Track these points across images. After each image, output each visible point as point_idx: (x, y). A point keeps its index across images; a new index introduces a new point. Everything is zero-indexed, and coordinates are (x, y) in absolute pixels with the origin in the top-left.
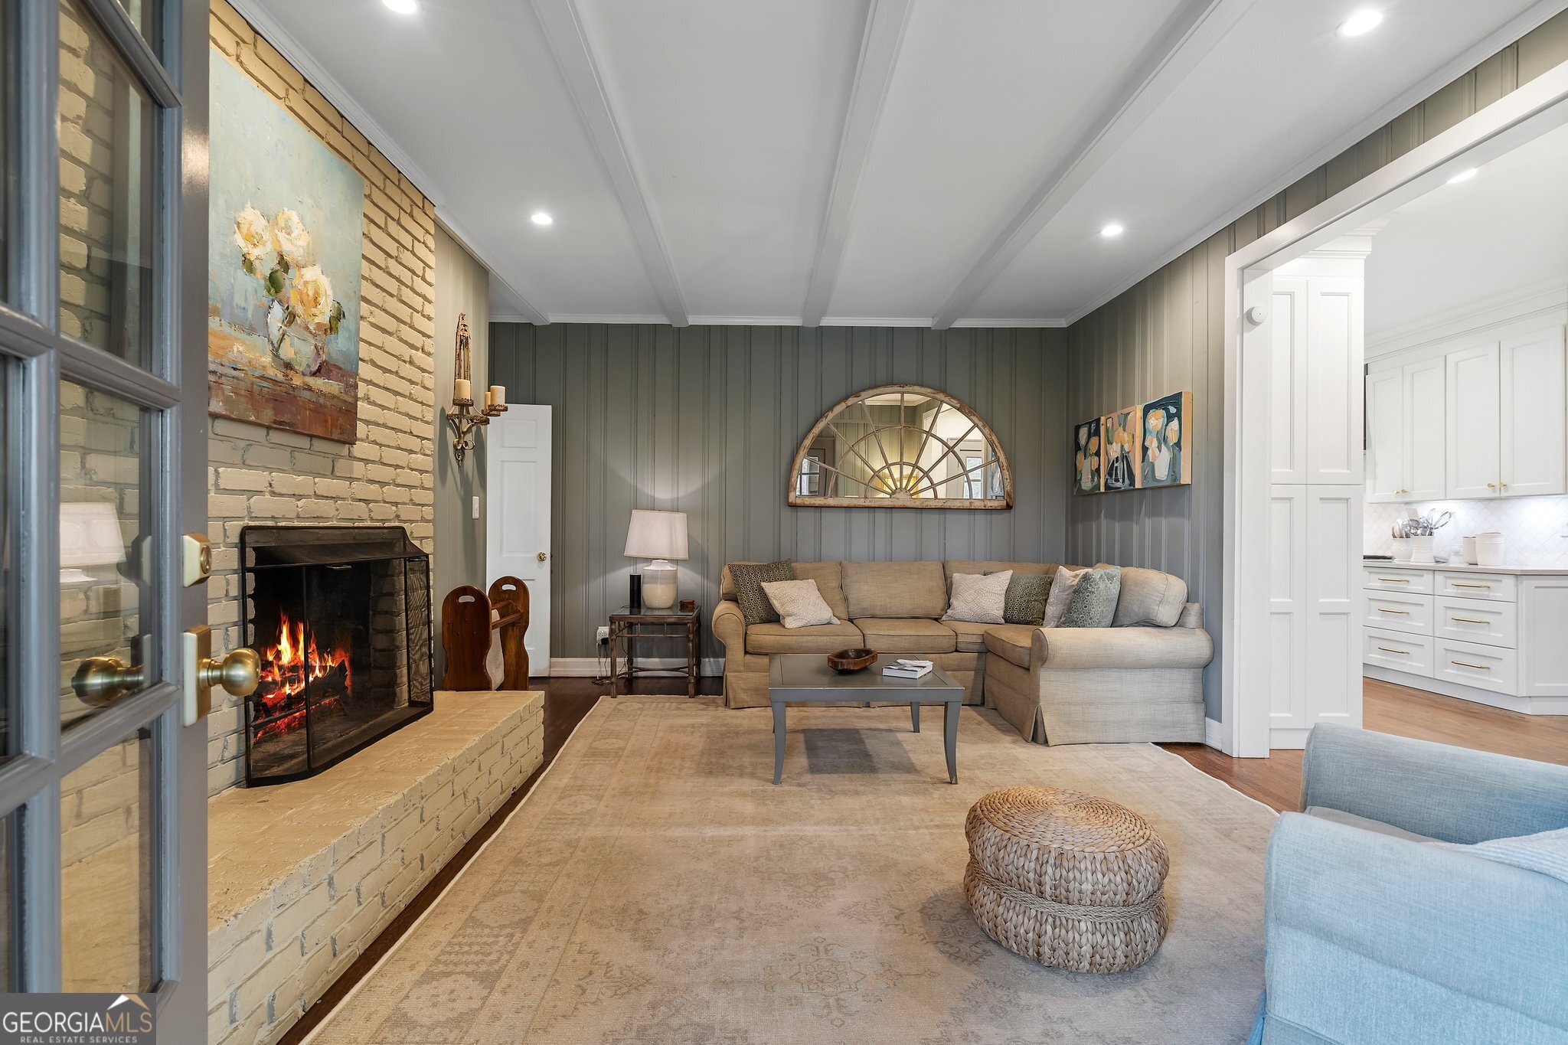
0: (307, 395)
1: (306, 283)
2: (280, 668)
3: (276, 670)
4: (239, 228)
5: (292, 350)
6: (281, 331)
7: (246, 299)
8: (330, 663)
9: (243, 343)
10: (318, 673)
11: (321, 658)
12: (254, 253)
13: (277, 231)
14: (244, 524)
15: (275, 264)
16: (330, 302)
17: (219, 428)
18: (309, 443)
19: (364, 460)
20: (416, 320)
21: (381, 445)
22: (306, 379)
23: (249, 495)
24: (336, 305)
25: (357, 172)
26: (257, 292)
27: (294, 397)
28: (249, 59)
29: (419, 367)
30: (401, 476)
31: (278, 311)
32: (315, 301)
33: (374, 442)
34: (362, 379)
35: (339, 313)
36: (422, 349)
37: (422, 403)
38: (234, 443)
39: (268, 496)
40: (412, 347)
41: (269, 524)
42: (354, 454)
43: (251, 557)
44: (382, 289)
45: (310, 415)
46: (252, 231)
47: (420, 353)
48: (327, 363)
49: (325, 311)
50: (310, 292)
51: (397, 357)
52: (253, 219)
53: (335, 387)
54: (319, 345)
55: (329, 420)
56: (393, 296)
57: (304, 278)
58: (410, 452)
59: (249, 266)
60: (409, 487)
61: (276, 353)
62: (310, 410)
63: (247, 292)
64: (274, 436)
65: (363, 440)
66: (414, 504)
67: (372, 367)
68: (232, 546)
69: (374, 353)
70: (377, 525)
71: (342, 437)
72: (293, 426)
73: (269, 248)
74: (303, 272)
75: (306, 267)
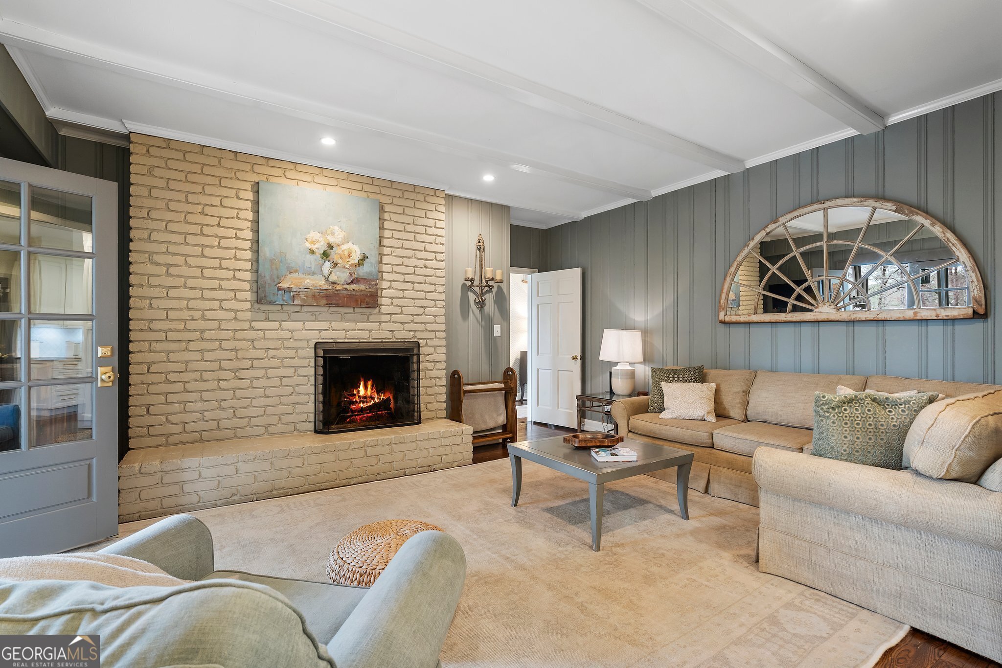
0: (345, 292)
1: (343, 251)
2: (359, 397)
3: (357, 397)
4: (307, 240)
5: (336, 277)
6: (330, 271)
7: (311, 264)
8: (382, 397)
9: (310, 279)
10: (376, 400)
11: (378, 394)
12: (314, 247)
13: (326, 236)
14: (317, 341)
15: (325, 248)
16: (358, 255)
17: (305, 309)
18: (351, 310)
19: (389, 314)
20: (429, 247)
21: (402, 307)
22: (345, 286)
23: (320, 331)
24: (362, 255)
25: (383, 196)
26: (316, 260)
27: (338, 294)
28: (318, 179)
29: (432, 268)
30: (417, 319)
31: (327, 265)
32: (349, 256)
33: (397, 305)
34: (387, 281)
35: (365, 258)
36: (435, 260)
37: (435, 284)
38: (312, 313)
39: (331, 331)
40: (427, 260)
41: (330, 341)
42: (382, 312)
43: (321, 353)
44: (402, 239)
45: (347, 299)
46: (314, 239)
47: (434, 261)
48: (357, 278)
49: (355, 259)
50: (346, 253)
51: (414, 267)
52: (314, 235)
53: (362, 287)
54: (352, 272)
55: (359, 300)
56: (410, 241)
57: (343, 249)
58: (425, 307)
59: (312, 252)
60: (425, 323)
61: (327, 280)
62: (347, 297)
63: (312, 261)
64: (333, 309)
65: (389, 306)
66: (429, 331)
67: (394, 274)
68: (310, 348)
69: (395, 268)
70: (399, 340)
71: (367, 306)
72: (337, 305)
73: (322, 243)
74: (341, 247)
75: (343, 244)
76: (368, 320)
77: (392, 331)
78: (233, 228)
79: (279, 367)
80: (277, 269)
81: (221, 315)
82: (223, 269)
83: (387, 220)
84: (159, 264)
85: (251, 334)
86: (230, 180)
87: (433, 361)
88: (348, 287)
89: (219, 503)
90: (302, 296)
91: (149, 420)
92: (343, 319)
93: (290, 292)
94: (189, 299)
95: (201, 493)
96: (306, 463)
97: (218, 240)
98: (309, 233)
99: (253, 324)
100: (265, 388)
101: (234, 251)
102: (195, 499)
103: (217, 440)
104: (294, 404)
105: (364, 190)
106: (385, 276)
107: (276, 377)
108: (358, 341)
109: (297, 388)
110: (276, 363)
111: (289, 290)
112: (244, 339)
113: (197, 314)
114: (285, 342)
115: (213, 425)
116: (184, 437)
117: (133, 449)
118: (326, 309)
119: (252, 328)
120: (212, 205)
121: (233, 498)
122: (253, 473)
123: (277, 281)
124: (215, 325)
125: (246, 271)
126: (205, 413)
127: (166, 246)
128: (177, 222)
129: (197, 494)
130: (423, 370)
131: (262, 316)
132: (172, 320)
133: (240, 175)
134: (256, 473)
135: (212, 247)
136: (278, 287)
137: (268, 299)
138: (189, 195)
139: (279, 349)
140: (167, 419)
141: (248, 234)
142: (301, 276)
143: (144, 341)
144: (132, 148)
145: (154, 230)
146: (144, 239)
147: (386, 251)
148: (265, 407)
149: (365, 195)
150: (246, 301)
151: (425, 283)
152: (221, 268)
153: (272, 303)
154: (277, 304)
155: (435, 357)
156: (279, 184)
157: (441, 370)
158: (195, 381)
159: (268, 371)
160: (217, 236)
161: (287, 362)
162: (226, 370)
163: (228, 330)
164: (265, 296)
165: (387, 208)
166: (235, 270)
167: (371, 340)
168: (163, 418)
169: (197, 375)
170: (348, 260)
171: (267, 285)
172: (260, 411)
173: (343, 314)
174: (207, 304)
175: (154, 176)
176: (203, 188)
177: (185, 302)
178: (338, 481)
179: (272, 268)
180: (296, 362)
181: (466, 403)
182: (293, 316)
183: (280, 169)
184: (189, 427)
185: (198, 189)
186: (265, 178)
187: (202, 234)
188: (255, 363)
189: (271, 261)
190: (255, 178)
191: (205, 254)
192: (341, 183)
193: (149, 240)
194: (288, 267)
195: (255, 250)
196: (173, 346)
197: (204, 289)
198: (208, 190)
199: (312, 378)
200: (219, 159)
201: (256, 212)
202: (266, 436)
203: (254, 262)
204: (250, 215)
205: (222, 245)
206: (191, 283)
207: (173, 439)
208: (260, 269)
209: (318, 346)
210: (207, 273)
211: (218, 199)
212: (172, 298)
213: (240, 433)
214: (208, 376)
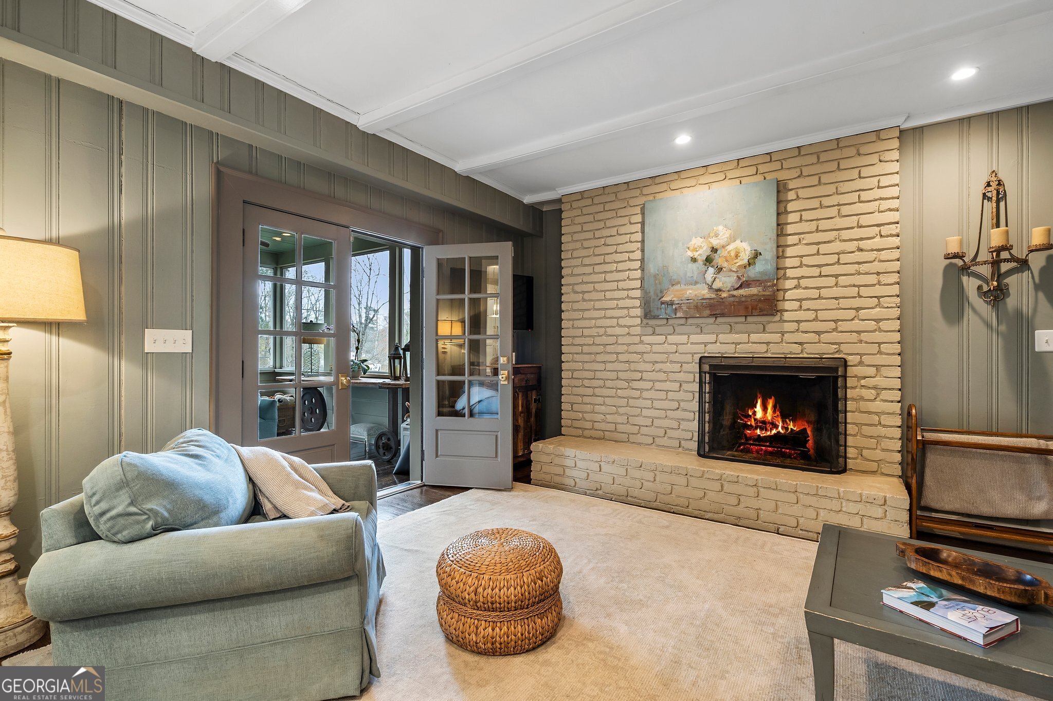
0: (732, 299)
1: (728, 252)
2: (755, 419)
3: (753, 420)
4: (688, 249)
5: (721, 283)
6: (713, 278)
7: (693, 273)
9: (692, 289)
11: (783, 422)
12: (696, 255)
13: (709, 240)
14: (703, 355)
15: (709, 253)
16: (748, 253)
17: (690, 321)
18: (743, 319)
19: (796, 321)
20: (864, 220)
21: (816, 311)
22: (731, 293)
23: (706, 344)
24: (753, 252)
25: (787, 171)
26: (698, 268)
27: (723, 302)
28: (703, 180)
29: (872, 250)
30: (843, 326)
31: (711, 270)
32: (737, 256)
33: (808, 309)
34: (793, 278)
35: (757, 255)
36: (879, 236)
37: (878, 273)
38: (698, 326)
39: (718, 344)
40: (862, 239)
41: (717, 355)
42: (785, 319)
43: (706, 368)
44: (817, 220)
45: (734, 307)
46: (696, 246)
47: (878, 239)
48: (747, 281)
49: (744, 258)
50: (733, 254)
51: (838, 254)
52: (697, 241)
53: (754, 290)
54: (740, 275)
55: (750, 307)
56: (831, 218)
57: (728, 250)
58: (858, 309)
59: (694, 260)
60: (858, 332)
61: (710, 287)
62: (734, 305)
63: (693, 270)
64: (720, 320)
65: (796, 310)
66: (866, 342)
67: (805, 268)
68: (696, 363)
69: (806, 261)
70: (813, 356)
71: (761, 313)
72: (723, 315)
73: (705, 249)
74: (727, 247)
75: (729, 244)
76: (764, 331)
77: (801, 344)
78: (626, 252)
79: (666, 381)
80: (660, 284)
81: (618, 331)
82: (620, 290)
83: (792, 200)
84: (578, 293)
85: (641, 348)
86: (624, 209)
87: (875, 388)
88: (735, 293)
89: (588, 492)
90: (684, 308)
91: (573, 415)
92: (733, 330)
93: (672, 305)
94: (596, 319)
96: (657, 479)
97: (615, 265)
98: (691, 241)
99: (643, 338)
100: (652, 400)
101: (627, 272)
102: (572, 484)
103: (616, 441)
104: (679, 420)
105: (759, 172)
106: (789, 273)
107: (663, 391)
108: (751, 356)
109: (682, 404)
110: (662, 376)
111: (671, 303)
112: (635, 353)
113: (602, 331)
114: (671, 355)
115: (612, 427)
116: (593, 433)
117: (564, 435)
118: (712, 320)
119: (641, 342)
120: (611, 236)
121: (598, 492)
122: (613, 475)
123: (660, 295)
124: (614, 340)
125: (637, 289)
126: (607, 416)
127: (582, 277)
128: (588, 256)
129: (574, 480)
130: (853, 399)
131: (650, 330)
132: (586, 337)
133: (632, 202)
134: (615, 476)
135: (611, 272)
136: (661, 302)
137: (652, 314)
138: (596, 232)
139: (666, 362)
140: (583, 416)
141: (638, 255)
142: (683, 287)
143: (570, 354)
144: (563, 207)
145: (575, 266)
146: (569, 274)
147: (791, 240)
148: (653, 419)
149: (760, 178)
150: (637, 317)
151: (859, 273)
152: (618, 289)
153: (656, 317)
154: (661, 318)
155: (879, 381)
156: (661, 199)
157: (892, 402)
158: (601, 387)
159: (655, 384)
160: (615, 262)
161: (672, 376)
162: (622, 380)
163: (623, 344)
164: (650, 311)
165: (791, 185)
166: (628, 290)
167: (770, 355)
168: (580, 415)
169: (601, 383)
170: (735, 261)
171: (651, 300)
172: (649, 422)
173: (732, 324)
174: (608, 322)
175: (575, 224)
176: (605, 223)
177: (594, 321)
178: (690, 510)
179: (656, 284)
180: (681, 376)
181: (933, 459)
182: (678, 329)
183: (665, 184)
184: (597, 425)
185: (602, 225)
186: (651, 198)
187: (605, 263)
188: (645, 376)
189: (655, 276)
190: (641, 200)
191: (608, 279)
192: (730, 175)
193: (572, 275)
194: (671, 280)
195: (642, 268)
196: (586, 358)
197: (607, 309)
198: (609, 223)
199: (697, 395)
200: (616, 193)
201: (643, 232)
202: (653, 446)
203: (642, 279)
204: (638, 237)
205: (619, 269)
206: (598, 305)
207: (587, 433)
208: (646, 286)
209: (703, 361)
210: (609, 295)
211: (616, 229)
212: (586, 319)
213: (632, 439)
214: (609, 384)
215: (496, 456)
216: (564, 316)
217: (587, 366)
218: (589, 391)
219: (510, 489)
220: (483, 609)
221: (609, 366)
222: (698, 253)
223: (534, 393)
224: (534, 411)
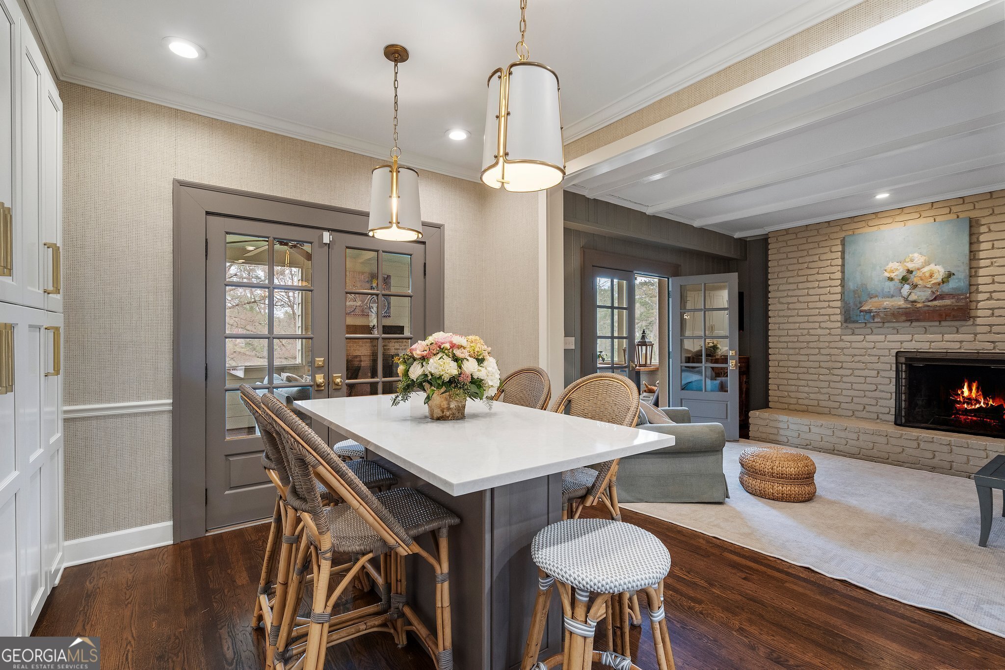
1: (923, 273)
4: (886, 271)
5: (916, 296)
6: (909, 292)
7: (890, 289)
9: (888, 301)
13: (905, 264)
14: (899, 350)
15: (905, 273)
16: (941, 274)
17: (886, 325)
18: (937, 323)
19: (989, 325)
22: (926, 304)
23: (902, 342)
24: (947, 273)
25: (979, 211)
26: (895, 285)
27: (918, 311)
28: (898, 218)
31: (907, 287)
32: (931, 276)
33: (1000, 316)
34: (985, 292)
35: (950, 275)
38: (894, 328)
39: (914, 342)
41: (913, 350)
42: (978, 323)
43: (902, 360)
45: (929, 315)
46: (892, 269)
48: (941, 295)
49: (938, 278)
50: (927, 275)
52: (893, 265)
53: (947, 302)
54: (934, 290)
55: (944, 314)
59: (891, 279)
61: (906, 300)
62: (929, 313)
63: (890, 287)
64: (914, 324)
65: (988, 317)
67: (997, 284)
68: (893, 356)
69: (998, 279)
71: (955, 319)
72: (918, 320)
73: (901, 270)
74: (921, 270)
75: (924, 267)
76: (958, 332)
77: (993, 342)
78: (827, 273)
79: (864, 369)
80: (859, 297)
81: (820, 331)
82: (822, 301)
83: (984, 233)
84: (783, 303)
85: (841, 345)
86: (826, 241)
88: (929, 304)
90: (882, 315)
91: (779, 393)
92: (928, 331)
93: (870, 313)
94: (800, 323)
95: (789, 438)
96: (861, 439)
97: (817, 283)
98: (888, 265)
99: (843, 337)
100: (852, 383)
101: (829, 288)
102: (786, 440)
103: (818, 413)
104: (877, 399)
105: (952, 212)
106: (982, 288)
107: (862, 376)
108: (945, 351)
109: (879, 387)
110: (862, 366)
111: (870, 311)
112: (836, 348)
113: (805, 332)
114: (869, 350)
115: (816, 403)
116: (797, 407)
117: (772, 408)
118: (908, 324)
119: (841, 340)
120: (814, 261)
122: (821, 435)
123: (859, 305)
124: (816, 338)
125: (838, 300)
126: (810, 395)
127: (787, 292)
128: (793, 277)
129: (787, 437)
131: (850, 331)
132: (791, 336)
133: (832, 236)
134: (823, 436)
135: (814, 288)
136: (860, 310)
137: (852, 319)
138: (800, 259)
139: (864, 355)
140: (788, 394)
141: (839, 275)
142: (880, 299)
143: (776, 348)
144: (770, 241)
145: (780, 284)
146: (776, 290)
147: (983, 263)
148: (853, 397)
149: (953, 216)
150: (838, 321)
152: (820, 301)
153: (856, 322)
154: (859, 322)
156: (860, 234)
158: (804, 373)
159: (855, 371)
161: (870, 366)
162: (823, 368)
163: (825, 341)
164: (850, 317)
165: (983, 221)
166: (829, 301)
167: (963, 351)
168: (786, 394)
169: (804, 370)
170: (930, 280)
171: (851, 309)
172: (849, 400)
173: (927, 327)
174: (811, 325)
175: (780, 253)
176: (808, 252)
177: (798, 325)
179: (855, 297)
180: (880, 366)
182: (875, 331)
183: (864, 222)
184: (800, 401)
185: (805, 253)
186: (851, 233)
187: (808, 281)
188: (845, 365)
189: (855, 292)
190: (843, 234)
191: (810, 293)
192: (923, 214)
193: (778, 290)
194: (869, 294)
195: (842, 285)
196: (791, 352)
197: (809, 316)
198: (811, 252)
199: (894, 380)
200: (818, 230)
201: (843, 258)
202: (853, 418)
203: (842, 294)
204: (839, 262)
205: (820, 286)
206: (801, 312)
207: (791, 407)
208: (846, 299)
209: (899, 354)
210: (811, 305)
211: (818, 256)
212: (790, 323)
213: (833, 411)
214: (812, 371)
215: (727, 418)
216: (770, 320)
217: (791, 358)
218: (795, 376)
219: (737, 441)
220: (776, 477)
221: (812, 358)
222: (894, 274)
223: (745, 376)
224: (744, 389)
